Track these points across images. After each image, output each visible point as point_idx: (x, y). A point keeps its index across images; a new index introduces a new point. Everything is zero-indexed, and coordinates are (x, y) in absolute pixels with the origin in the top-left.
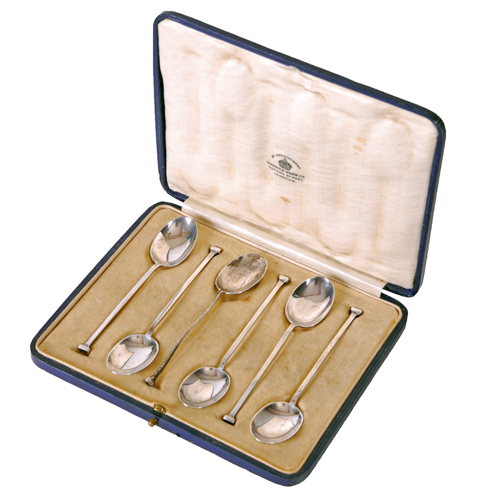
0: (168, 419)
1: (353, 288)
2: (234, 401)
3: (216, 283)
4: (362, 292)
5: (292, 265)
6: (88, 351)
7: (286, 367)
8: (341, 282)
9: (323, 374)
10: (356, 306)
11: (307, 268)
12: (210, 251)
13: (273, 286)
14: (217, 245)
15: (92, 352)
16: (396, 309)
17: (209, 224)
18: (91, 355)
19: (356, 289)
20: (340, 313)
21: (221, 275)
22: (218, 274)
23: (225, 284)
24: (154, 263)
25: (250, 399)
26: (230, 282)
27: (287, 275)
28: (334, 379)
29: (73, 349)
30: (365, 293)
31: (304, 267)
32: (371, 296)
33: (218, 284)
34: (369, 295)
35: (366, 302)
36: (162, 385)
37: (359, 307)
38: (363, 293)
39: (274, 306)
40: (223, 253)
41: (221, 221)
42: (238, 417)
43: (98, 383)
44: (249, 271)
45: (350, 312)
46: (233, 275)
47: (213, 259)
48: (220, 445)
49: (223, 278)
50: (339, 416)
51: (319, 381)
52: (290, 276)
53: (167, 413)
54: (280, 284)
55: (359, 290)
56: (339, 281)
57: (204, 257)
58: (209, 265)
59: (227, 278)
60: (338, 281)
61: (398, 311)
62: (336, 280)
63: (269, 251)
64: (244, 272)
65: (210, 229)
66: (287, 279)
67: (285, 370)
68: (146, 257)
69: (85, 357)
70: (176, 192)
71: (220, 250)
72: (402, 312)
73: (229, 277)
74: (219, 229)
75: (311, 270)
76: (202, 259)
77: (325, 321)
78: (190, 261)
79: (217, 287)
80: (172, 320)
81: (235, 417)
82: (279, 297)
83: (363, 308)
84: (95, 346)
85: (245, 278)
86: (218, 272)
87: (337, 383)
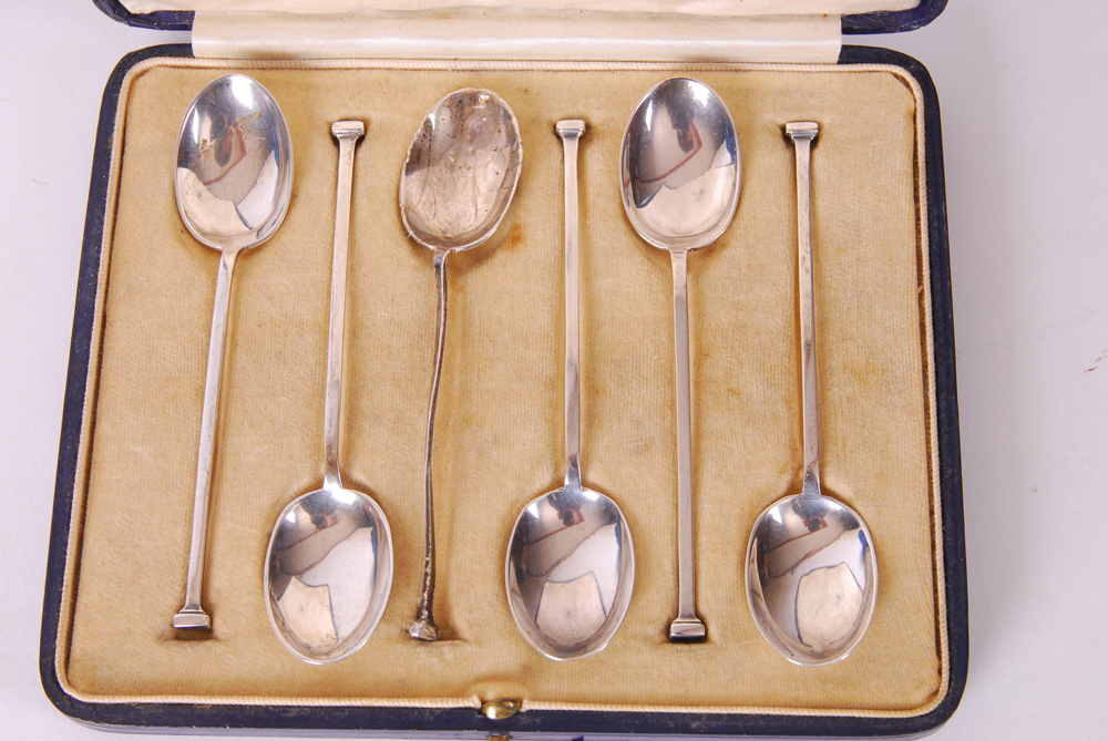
0: (538, 721)
1: (756, 67)
2: (668, 567)
3: (411, 233)
4: (785, 68)
5: (569, 74)
6: (206, 623)
7: (732, 392)
8: (719, 66)
9: (834, 364)
10: (794, 117)
11: (612, 66)
12: (336, 142)
13: (557, 164)
14: (344, 113)
15: (218, 621)
16: (896, 76)
17: (288, 63)
18: (220, 628)
19: (765, 67)
20: (769, 157)
21: (407, 200)
22: (398, 202)
23: (431, 217)
24: (219, 253)
25: (703, 539)
26: (439, 208)
27: (571, 112)
28: (867, 362)
29: (162, 638)
30: (795, 68)
31: (601, 66)
32: (813, 68)
33: (417, 232)
34: (807, 68)
35: (811, 94)
36: (459, 620)
37: (805, 117)
38: (789, 68)
39: (595, 222)
40: (372, 127)
41: (319, 42)
42: (703, 609)
43: (294, 713)
44: (471, 149)
45: (788, 140)
46: (435, 179)
47: (360, 163)
48: (713, 724)
49: (415, 203)
50: (950, 471)
51: (836, 390)
52: (581, 110)
53: (527, 706)
54: (571, 148)
55: (774, 67)
56: (713, 66)
57: (333, 169)
58: (360, 186)
59: (424, 199)
60: (708, 66)
61: (903, 80)
62: (704, 66)
63: (486, 65)
64: (456, 156)
65: (297, 74)
66: (580, 126)
67: (733, 400)
68: (184, 244)
69: (208, 643)
70: (153, 14)
71: (361, 125)
72: (913, 75)
73: (427, 190)
74: (324, 64)
75: (625, 66)
76: (332, 178)
77: (745, 202)
78: (302, 196)
79: (418, 241)
80: (365, 403)
81: (698, 615)
82: (591, 190)
83: (814, 114)
84: (213, 597)
85: (471, 172)
86: (394, 195)
87: (883, 372)
